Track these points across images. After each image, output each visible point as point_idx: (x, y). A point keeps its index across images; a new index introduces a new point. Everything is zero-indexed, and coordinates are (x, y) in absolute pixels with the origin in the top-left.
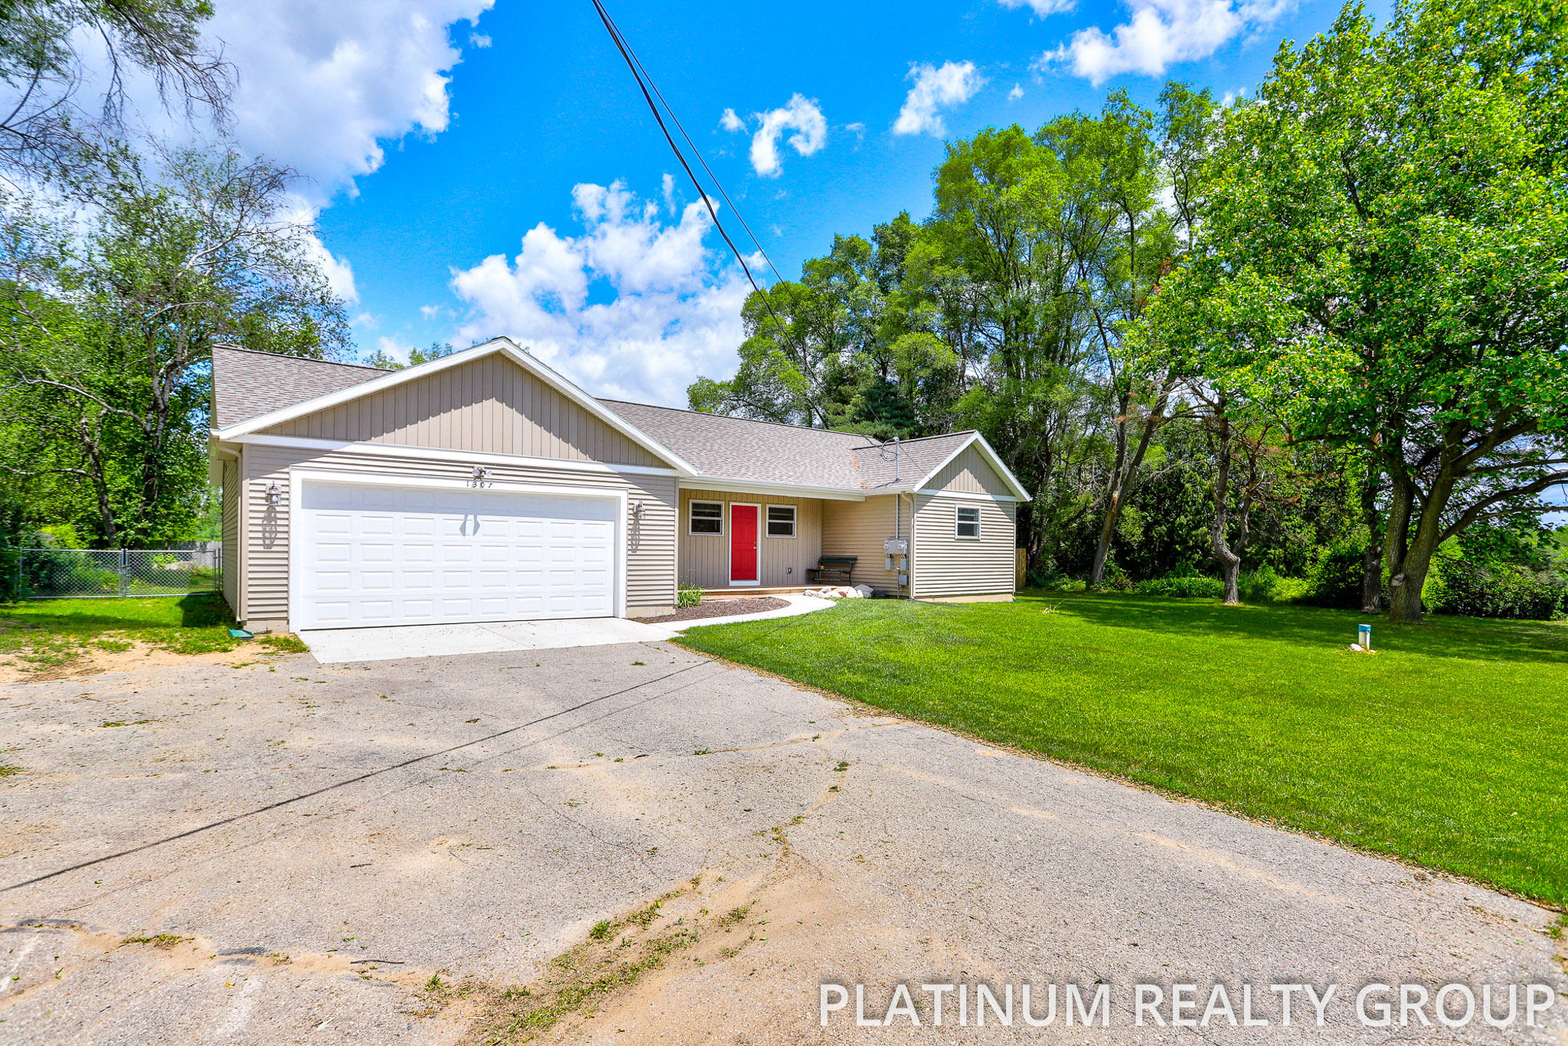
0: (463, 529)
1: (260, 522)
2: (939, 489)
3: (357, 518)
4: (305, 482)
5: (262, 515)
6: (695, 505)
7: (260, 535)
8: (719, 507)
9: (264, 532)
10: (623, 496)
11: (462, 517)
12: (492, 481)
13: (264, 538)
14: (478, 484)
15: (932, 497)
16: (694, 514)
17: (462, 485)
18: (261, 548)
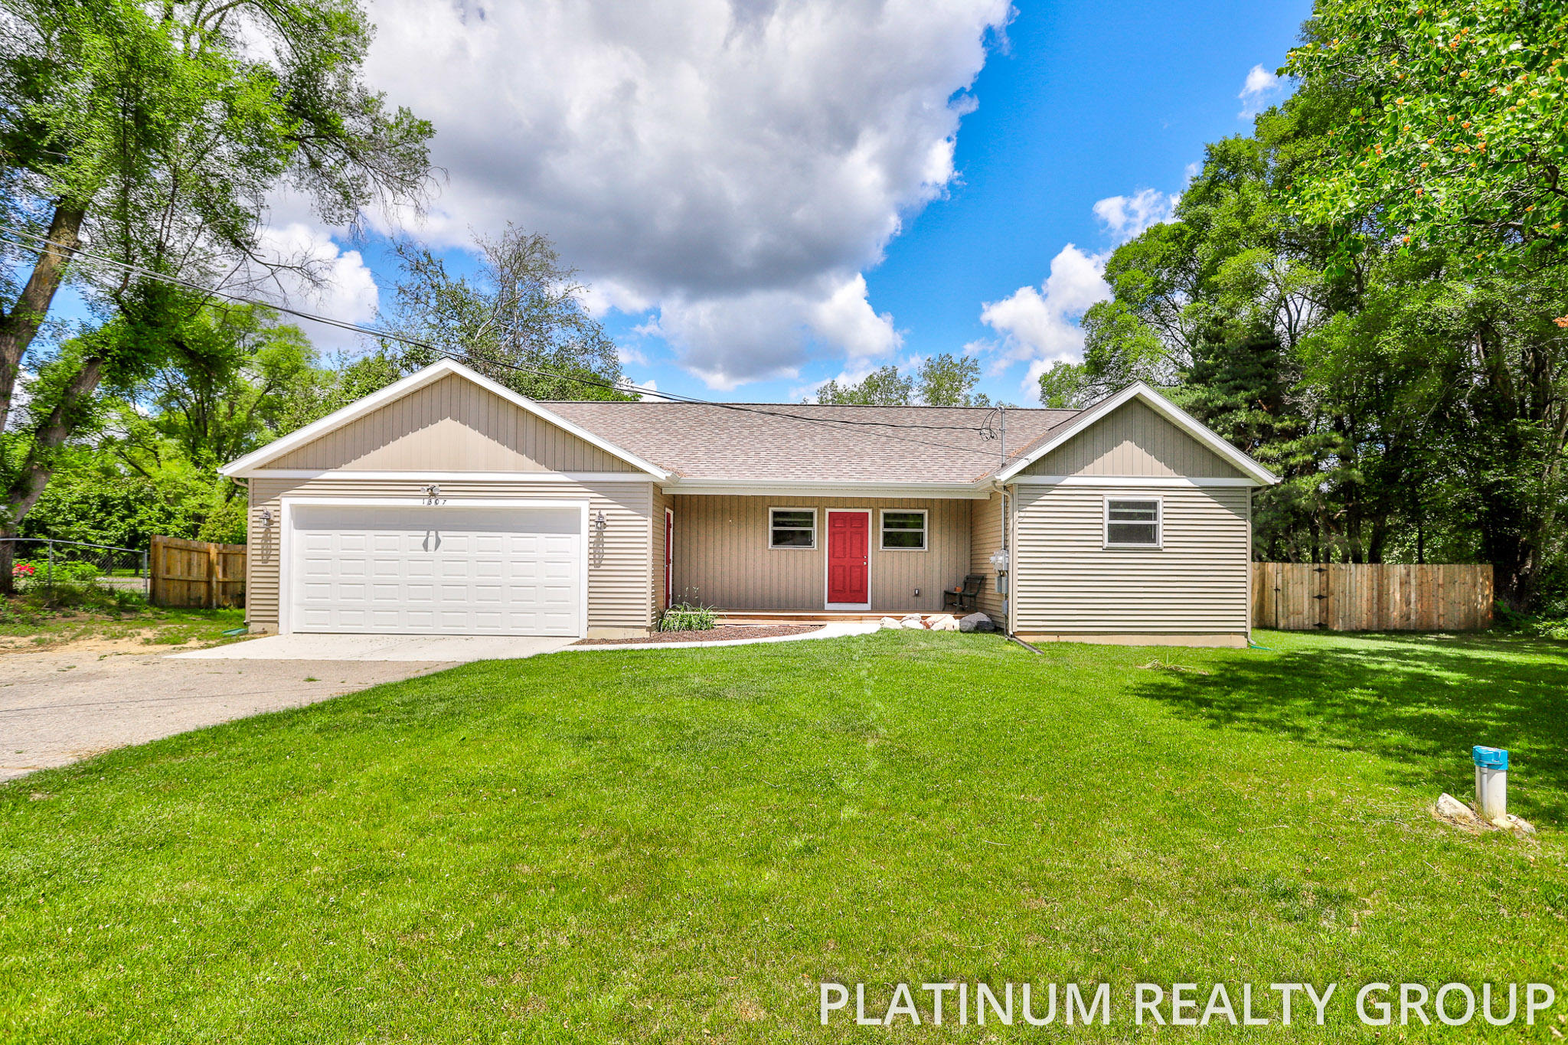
0: (425, 545)
1: (259, 541)
2: (1067, 474)
3: (336, 535)
4: (292, 506)
5: (261, 536)
6: (776, 514)
7: (260, 552)
8: (811, 515)
9: (262, 549)
10: (584, 507)
11: (425, 533)
12: (445, 498)
13: (262, 555)
14: (433, 501)
15: (1053, 486)
16: (775, 524)
17: (418, 503)
18: (260, 563)
